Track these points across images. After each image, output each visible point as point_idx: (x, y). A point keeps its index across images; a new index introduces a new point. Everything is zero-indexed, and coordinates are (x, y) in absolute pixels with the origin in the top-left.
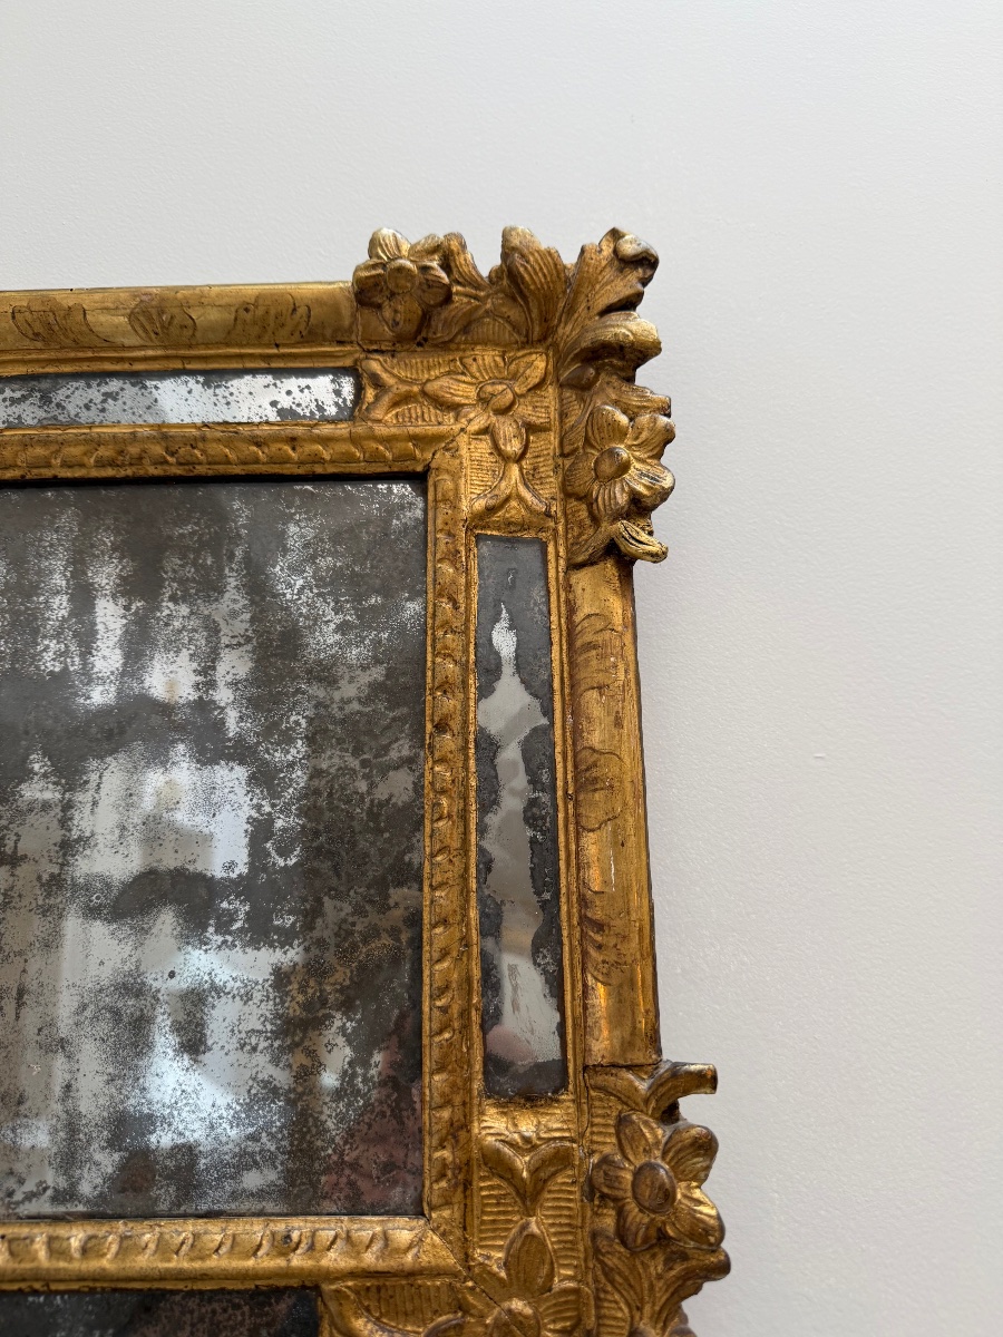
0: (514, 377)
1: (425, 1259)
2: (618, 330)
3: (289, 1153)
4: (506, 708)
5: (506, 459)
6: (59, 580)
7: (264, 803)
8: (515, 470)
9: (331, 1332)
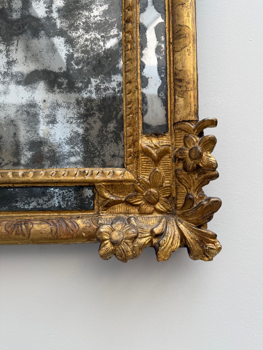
1: (125, 177)
3: (84, 152)
7: (70, 49)
9: (98, 197)
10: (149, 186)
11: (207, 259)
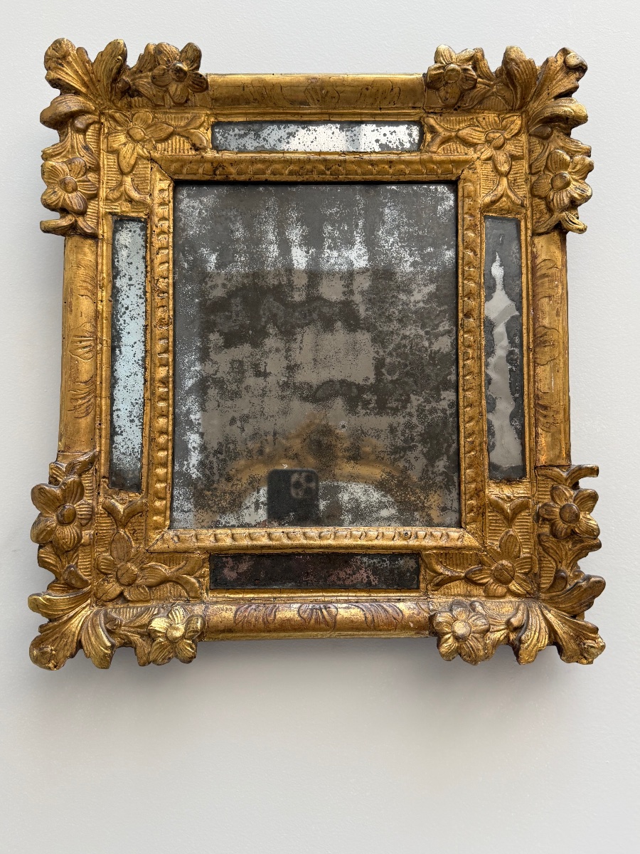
0: (505, 128)
1: (466, 543)
2: (566, 109)
3: (400, 502)
4: (498, 306)
5: (501, 174)
6: (271, 237)
7: (380, 350)
8: (505, 181)
9: (426, 571)
10: (501, 556)
11: (585, 661)
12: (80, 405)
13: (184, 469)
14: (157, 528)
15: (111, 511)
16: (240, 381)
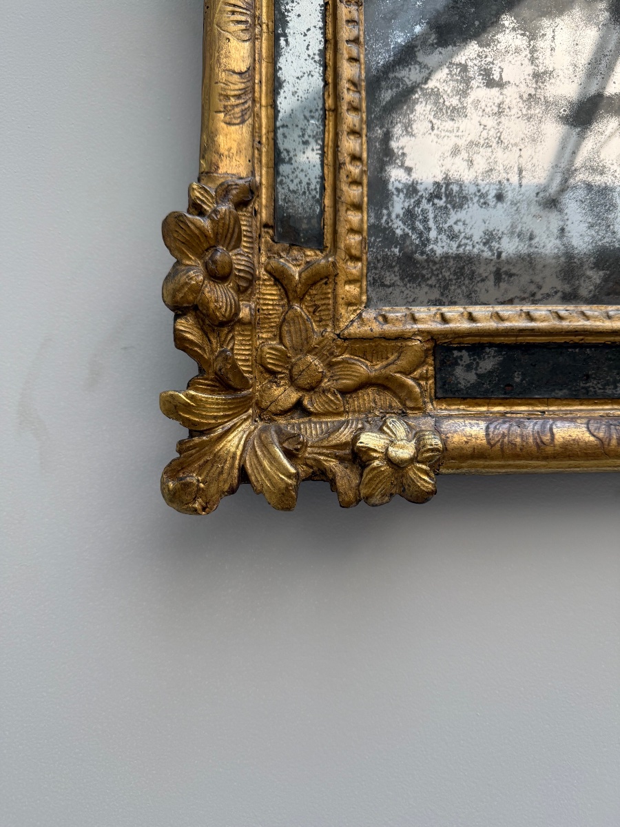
12: (233, 106)
13: (383, 221)
14: (349, 304)
15: (279, 278)
16: (464, 93)
